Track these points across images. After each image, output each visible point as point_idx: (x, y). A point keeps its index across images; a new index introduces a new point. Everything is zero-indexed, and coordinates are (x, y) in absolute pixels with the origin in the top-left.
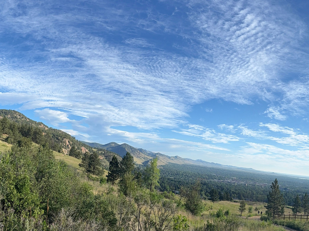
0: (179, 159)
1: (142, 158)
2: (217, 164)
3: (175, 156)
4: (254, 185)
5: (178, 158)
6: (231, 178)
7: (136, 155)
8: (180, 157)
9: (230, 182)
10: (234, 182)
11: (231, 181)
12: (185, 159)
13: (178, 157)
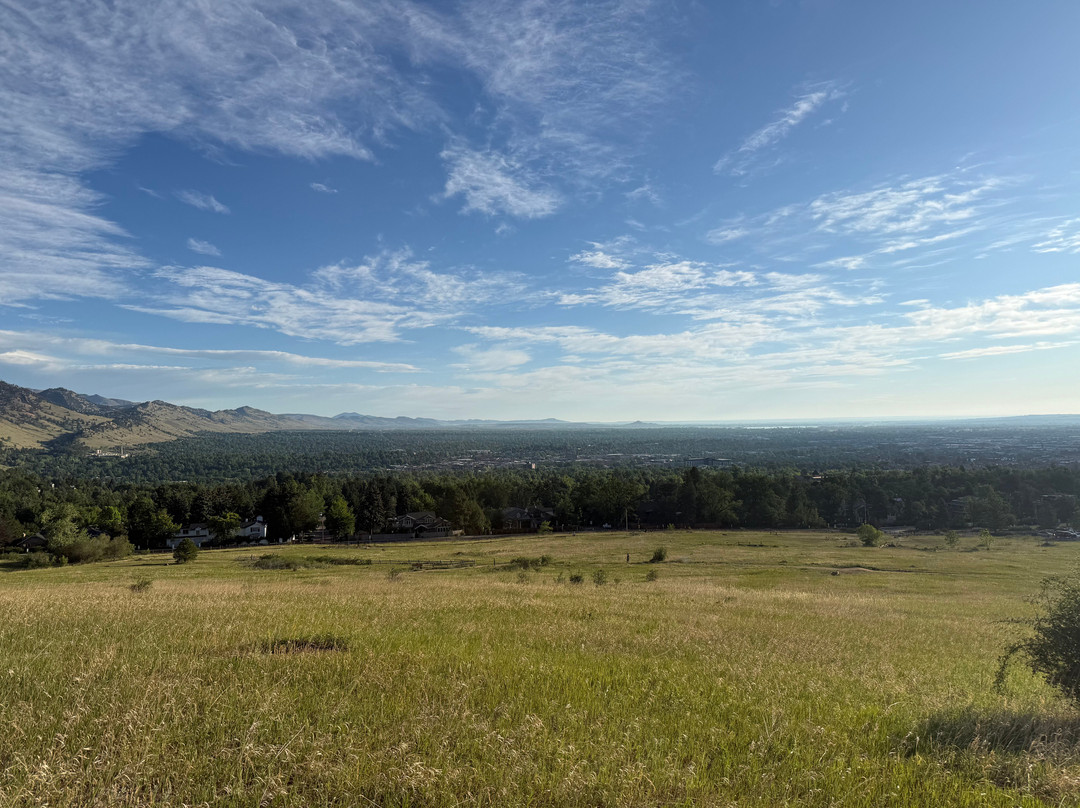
0: (255, 418)
1: (46, 423)
2: (418, 420)
3: (238, 410)
4: (568, 464)
5: (248, 416)
6: (470, 454)
7: (15, 412)
8: (258, 411)
9: (465, 466)
10: (482, 463)
11: (469, 462)
12: (281, 417)
13: (248, 412)
